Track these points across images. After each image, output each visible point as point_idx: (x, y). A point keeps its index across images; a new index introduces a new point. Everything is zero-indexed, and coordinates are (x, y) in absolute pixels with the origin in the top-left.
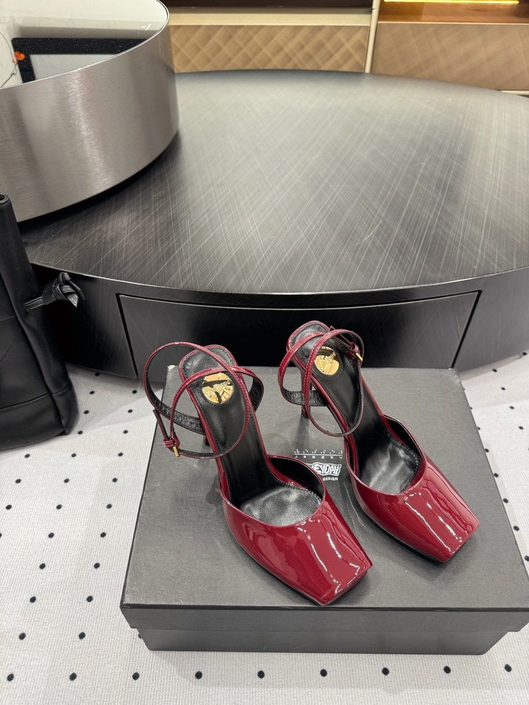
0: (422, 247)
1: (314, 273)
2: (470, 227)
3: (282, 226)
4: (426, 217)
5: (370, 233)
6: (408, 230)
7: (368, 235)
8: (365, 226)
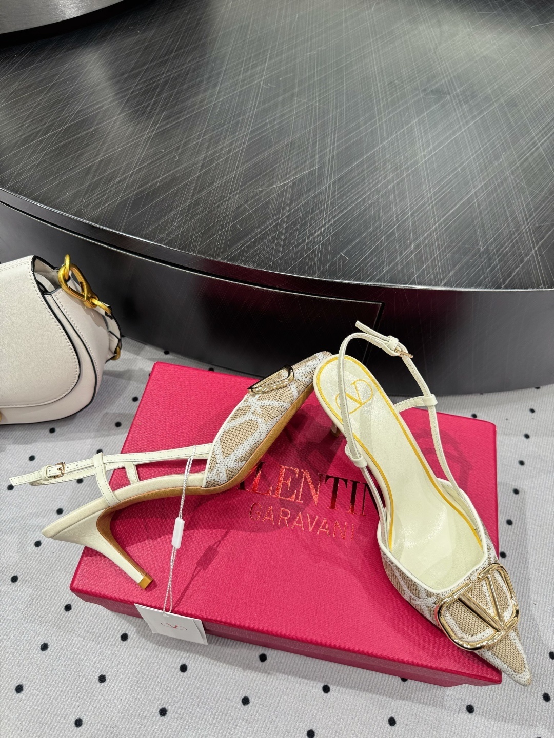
0: (338, 219)
1: (172, 214)
2: (430, 206)
3: (186, 138)
4: (382, 176)
5: (288, 179)
6: (341, 189)
7: (285, 180)
8: (291, 166)
